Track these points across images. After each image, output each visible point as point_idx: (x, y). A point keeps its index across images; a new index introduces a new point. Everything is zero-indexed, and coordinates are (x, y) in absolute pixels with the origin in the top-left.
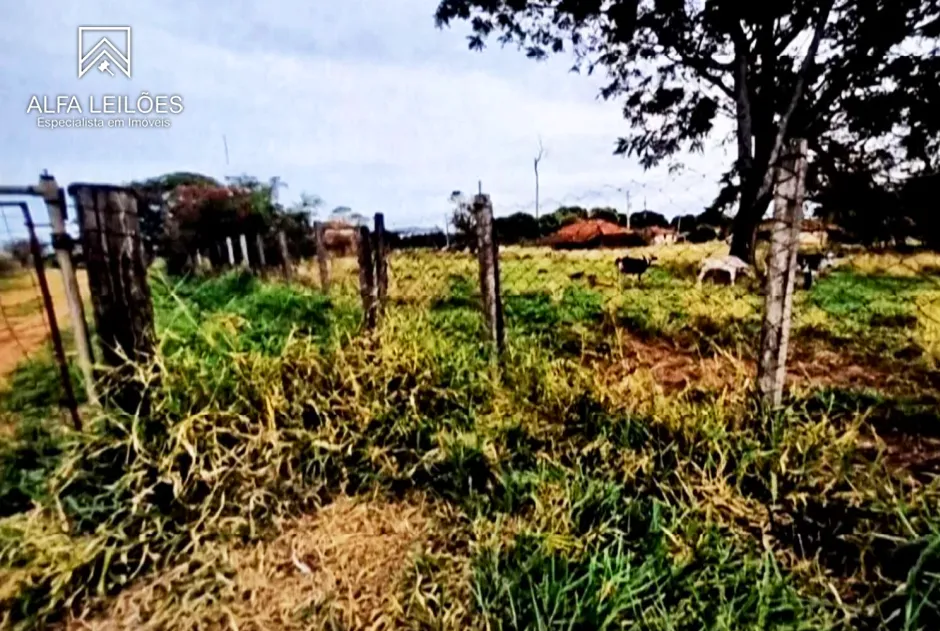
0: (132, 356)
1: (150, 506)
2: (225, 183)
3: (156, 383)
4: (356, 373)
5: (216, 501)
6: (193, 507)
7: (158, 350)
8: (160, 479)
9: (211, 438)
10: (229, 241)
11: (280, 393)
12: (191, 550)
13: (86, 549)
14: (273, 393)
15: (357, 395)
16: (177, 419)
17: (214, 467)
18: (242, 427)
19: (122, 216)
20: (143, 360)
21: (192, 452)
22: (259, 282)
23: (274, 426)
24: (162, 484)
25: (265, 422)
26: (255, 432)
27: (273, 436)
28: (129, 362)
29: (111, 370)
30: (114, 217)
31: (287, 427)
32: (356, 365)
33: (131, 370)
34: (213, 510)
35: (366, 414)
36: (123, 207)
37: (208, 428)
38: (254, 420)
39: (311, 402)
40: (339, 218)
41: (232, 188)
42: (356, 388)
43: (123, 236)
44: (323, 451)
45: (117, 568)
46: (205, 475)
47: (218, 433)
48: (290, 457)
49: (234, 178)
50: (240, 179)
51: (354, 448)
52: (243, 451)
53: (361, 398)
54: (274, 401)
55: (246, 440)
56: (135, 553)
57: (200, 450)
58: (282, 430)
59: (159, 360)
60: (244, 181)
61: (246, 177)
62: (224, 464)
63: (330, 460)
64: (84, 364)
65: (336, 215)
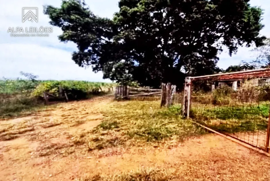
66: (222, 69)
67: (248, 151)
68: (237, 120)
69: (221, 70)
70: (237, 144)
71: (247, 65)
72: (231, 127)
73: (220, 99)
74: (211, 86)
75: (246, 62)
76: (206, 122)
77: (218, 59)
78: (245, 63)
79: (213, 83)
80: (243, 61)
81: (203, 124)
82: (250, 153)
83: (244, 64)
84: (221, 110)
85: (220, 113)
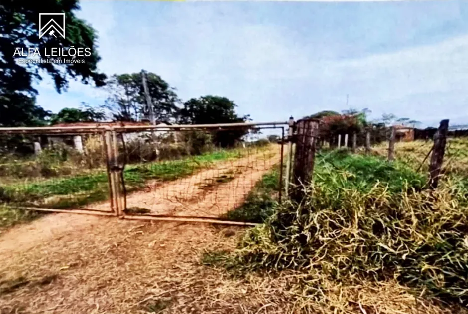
0: (303, 182)
1: (297, 242)
2: (341, 114)
3: (310, 193)
4: (415, 211)
5: (323, 251)
6: (312, 249)
7: (313, 181)
8: (303, 233)
9: (326, 222)
10: (340, 136)
11: (363, 212)
12: (309, 269)
13: (274, 249)
14: (359, 210)
15: (414, 224)
16: (314, 211)
17: (325, 236)
18: (341, 223)
19: (312, 130)
20: (306, 184)
21: (318, 226)
22: (350, 154)
23: (357, 227)
24: (303, 234)
25: (352, 224)
26: (347, 227)
27: (356, 232)
28: (302, 184)
29: (295, 186)
30: (310, 130)
31: (363, 229)
32: (416, 207)
33: (302, 187)
34: (321, 255)
35: (420, 239)
36: (313, 127)
37: (326, 218)
38: (347, 222)
39: (380, 220)
40: (399, 124)
41: (344, 115)
42: (415, 221)
43: (311, 137)
44: (383, 249)
45: (282, 261)
46: (321, 238)
47: (329, 221)
48: (363, 245)
49: (345, 111)
50: (348, 111)
51: (407, 256)
52: (339, 233)
53: (417, 228)
54: (359, 213)
55: (341, 229)
56: (289, 258)
57: (321, 227)
58: (360, 230)
59: (312, 185)
60: (350, 112)
61: (351, 110)
62: (330, 236)
63: (387, 257)
64: (287, 181)
65: (398, 122)
66: (51, 112)
67: (97, 218)
68: (84, 192)
69: (49, 113)
70: (85, 215)
71: (92, 111)
72: (76, 200)
73: (55, 167)
74: (34, 146)
75: (90, 105)
76: (36, 203)
77: (36, 92)
78: (88, 106)
79: (34, 139)
80: (83, 103)
81: (32, 205)
82: (99, 220)
83: (88, 108)
84: (59, 183)
85: (58, 186)
